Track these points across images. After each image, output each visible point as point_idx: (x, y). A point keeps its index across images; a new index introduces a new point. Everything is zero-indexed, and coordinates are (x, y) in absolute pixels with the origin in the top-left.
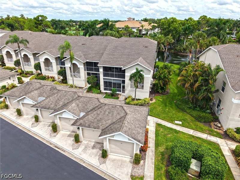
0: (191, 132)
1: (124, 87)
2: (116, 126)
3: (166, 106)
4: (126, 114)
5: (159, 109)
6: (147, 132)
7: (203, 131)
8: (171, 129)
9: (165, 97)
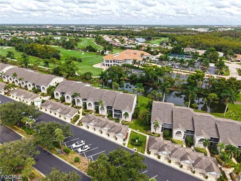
0: (141, 133)
1: (122, 116)
2: (120, 132)
3: (136, 124)
4: (122, 128)
5: (134, 125)
6: (128, 133)
7: (144, 133)
8: (135, 132)
9: (137, 120)
